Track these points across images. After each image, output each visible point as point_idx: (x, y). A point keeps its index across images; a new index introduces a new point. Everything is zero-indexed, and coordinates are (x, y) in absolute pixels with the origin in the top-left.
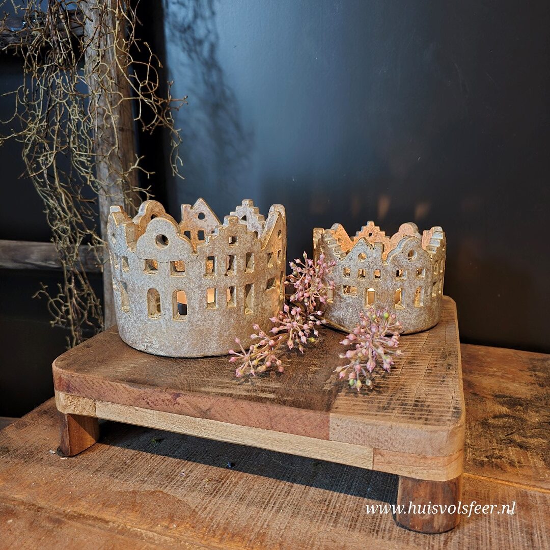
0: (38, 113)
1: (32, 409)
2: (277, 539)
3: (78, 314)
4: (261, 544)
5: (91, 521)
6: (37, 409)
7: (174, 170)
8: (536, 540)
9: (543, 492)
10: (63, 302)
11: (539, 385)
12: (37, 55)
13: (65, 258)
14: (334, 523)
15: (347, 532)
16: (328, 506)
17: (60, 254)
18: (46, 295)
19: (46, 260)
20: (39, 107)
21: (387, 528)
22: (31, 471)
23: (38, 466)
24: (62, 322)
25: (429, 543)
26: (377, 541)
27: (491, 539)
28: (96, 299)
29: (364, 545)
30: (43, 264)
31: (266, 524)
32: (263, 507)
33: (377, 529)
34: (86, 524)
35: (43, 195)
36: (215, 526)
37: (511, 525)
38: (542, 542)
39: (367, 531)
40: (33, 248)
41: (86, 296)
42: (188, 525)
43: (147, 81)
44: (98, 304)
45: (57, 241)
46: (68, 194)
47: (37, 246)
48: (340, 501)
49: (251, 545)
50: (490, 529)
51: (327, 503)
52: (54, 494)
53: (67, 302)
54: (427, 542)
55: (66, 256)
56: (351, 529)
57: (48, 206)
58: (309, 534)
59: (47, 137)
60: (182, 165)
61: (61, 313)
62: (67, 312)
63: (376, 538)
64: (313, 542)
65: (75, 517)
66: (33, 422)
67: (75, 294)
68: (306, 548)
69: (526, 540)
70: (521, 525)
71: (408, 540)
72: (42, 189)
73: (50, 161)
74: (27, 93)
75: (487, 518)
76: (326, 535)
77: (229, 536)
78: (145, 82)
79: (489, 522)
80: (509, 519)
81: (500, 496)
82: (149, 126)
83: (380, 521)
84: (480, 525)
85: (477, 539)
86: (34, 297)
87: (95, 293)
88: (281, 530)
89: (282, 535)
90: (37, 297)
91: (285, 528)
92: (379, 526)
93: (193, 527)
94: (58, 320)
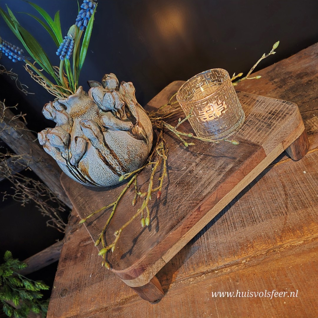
2: (217, 253)
3: (32, 194)
4: (212, 260)
5: (133, 300)
7: (25, 92)
9: (313, 152)
10: (21, 194)
14: (235, 229)
15: (243, 229)
16: (227, 222)
18: (9, 196)
21: (259, 216)
22: (86, 293)
23: (86, 289)
24: (27, 201)
25: (280, 212)
26: (258, 226)
27: (303, 192)
29: (254, 231)
31: (207, 249)
32: (200, 241)
33: (254, 219)
34: (132, 302)
36: (187, 265)
37: (308, 179)
39: (251, 223)
41: (30, 184)
42: (175, 273)
44: (40, 183)
48: (230, 215)
49: (208, 264)
50: (301, 187)
51: (225, 221)
52: (106, 297)
53: (22, 192)
56: (244, 227)
58: (228, 242)
60: (28, 87)
61: (23, 198)
62: (27, 196)
63: (257, 224)
64: (232, 244)
65: (124, 302)
66: (64, 268)
67: (24, 187)
68: (231, 249)
70: (312, 176)
71: (270, 216)
75: (297, 182)
76: (235, 237)
77: (196, 266)
79: (298, 184)
80: (306, 176)
81: (295, 166)
83: (253, 215)
84: (295, 188)
85: (298, 196)
86: (3, 201)
87: (33, 179)
88: (215, 247)
89: (218, 250)
90: (4, 199)
91: (217, 245)
92: (254, 217)
93: (178, 272)
94: (25, 202)
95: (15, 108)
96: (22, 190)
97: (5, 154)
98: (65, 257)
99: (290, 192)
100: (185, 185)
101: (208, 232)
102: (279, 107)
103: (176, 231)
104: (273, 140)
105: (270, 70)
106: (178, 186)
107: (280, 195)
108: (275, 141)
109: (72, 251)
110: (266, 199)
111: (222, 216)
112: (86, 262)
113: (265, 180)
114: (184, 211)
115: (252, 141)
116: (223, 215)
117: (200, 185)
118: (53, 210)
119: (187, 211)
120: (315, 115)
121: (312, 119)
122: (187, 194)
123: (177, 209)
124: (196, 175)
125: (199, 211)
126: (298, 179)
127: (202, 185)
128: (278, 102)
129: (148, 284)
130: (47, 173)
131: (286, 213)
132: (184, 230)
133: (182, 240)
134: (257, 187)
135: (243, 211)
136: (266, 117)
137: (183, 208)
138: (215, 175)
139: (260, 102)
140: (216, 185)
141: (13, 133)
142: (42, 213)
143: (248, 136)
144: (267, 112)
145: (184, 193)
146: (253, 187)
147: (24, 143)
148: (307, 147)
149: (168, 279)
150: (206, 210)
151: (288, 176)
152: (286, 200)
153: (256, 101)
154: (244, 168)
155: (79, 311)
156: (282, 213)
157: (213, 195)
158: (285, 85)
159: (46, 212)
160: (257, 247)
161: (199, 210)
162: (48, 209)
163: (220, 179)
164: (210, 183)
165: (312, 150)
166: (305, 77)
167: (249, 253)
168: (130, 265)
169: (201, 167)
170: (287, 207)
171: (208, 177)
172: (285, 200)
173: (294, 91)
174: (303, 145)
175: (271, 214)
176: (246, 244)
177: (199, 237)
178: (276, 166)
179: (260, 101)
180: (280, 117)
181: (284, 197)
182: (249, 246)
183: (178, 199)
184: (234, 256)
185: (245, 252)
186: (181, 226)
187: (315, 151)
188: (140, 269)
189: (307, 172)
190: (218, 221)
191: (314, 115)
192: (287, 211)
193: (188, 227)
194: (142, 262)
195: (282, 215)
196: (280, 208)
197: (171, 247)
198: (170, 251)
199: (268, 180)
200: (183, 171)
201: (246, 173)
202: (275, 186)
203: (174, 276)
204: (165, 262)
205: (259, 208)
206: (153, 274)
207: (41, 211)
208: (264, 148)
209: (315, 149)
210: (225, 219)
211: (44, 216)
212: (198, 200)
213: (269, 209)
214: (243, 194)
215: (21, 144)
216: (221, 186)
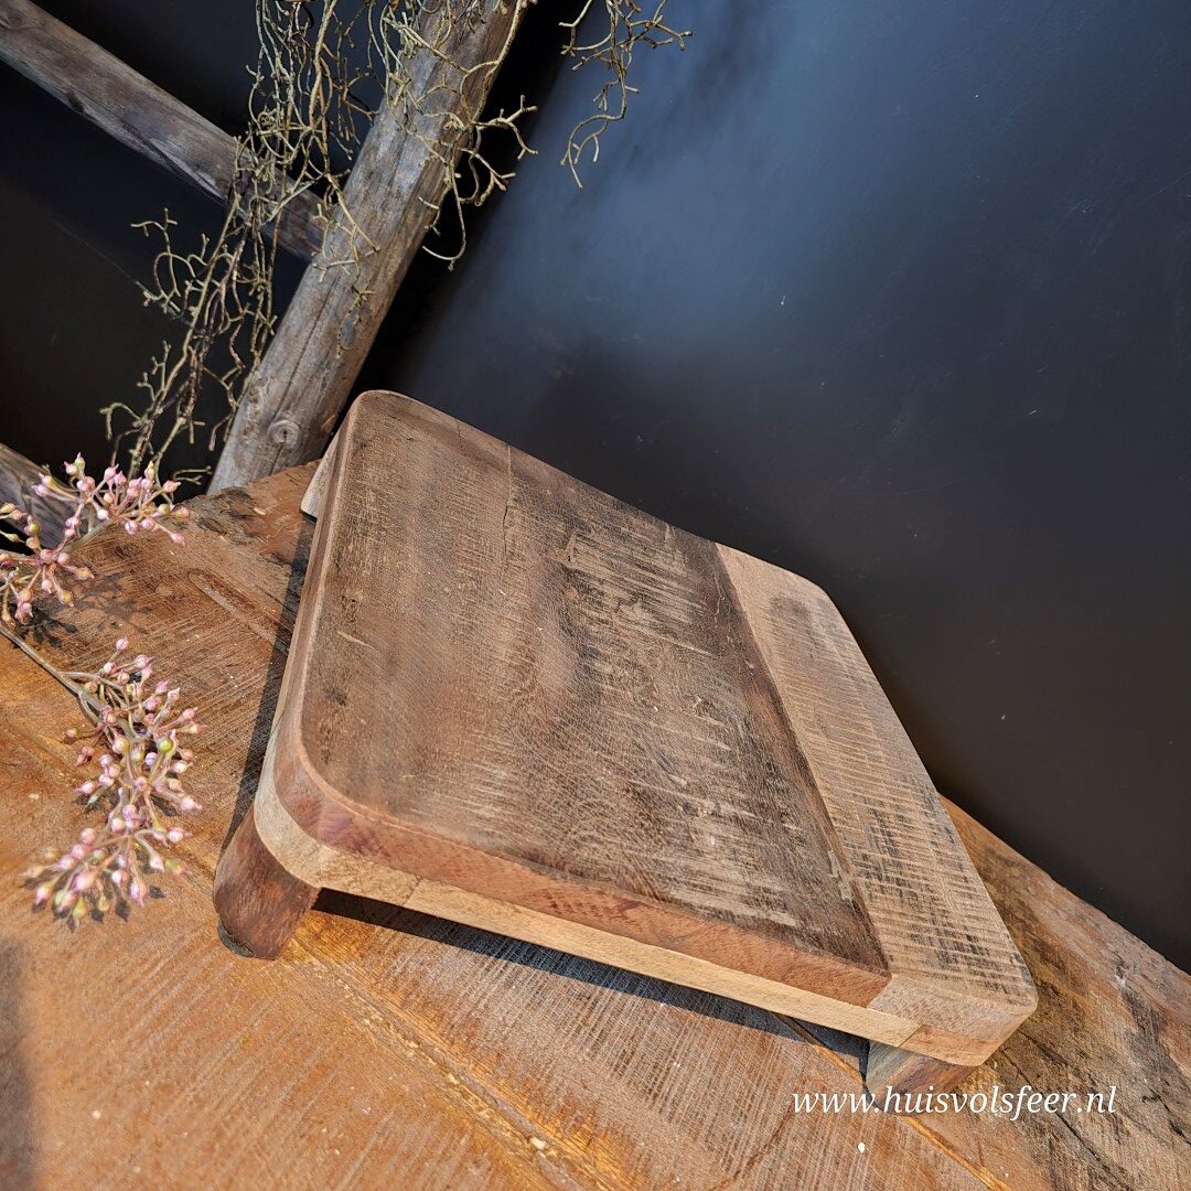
2: (496, 1042)
4: (468, 1040)
9: (919, 1132)
10: (194, 274)
14: (592, 1048)
15: (608, 1076)
16: (591, 1010)
18: (163, 237)
19: (197, 167)
21: (672, 1095)
24: (170, 307)
25: (727, 1153)
26: (649, 1114)
27: (818, 1183)
29: (628, 1114)
30: (188, 170)
31: (484, 1001)
33: (655, 1090)
36: (399, 970)
37: (855, 1167)
39: (640, 1087)
40: (181, 122)
42: (353, 949)
46: (329, 80)
47: (191, 122)
48: (612, 1009)
49: (452, 1036)
50: (822, 1164)
51: (590, 1004)
53: (202, 279)
54: (725, 1149)
56: (616, 1074)
58: (548, 1054)
60: (597, 158)
61: (177, 291)
62: (193, 298)
63: (650, 1108)
64: (551, 1072)
67: (231, 276)
68: (539, 1080)
70: (869, 1178)
71: (698, 1132)
75: (824, 1143)
76: (574, 1068)
77: (418, 1000)
79: (825, 1151)
80: (855, 1159)
82: (580, 49)
83: (664, 1078)
84: (811, 1150)
85: (799, 1175)
86: (134, 225)
88: (506, 1025)
89: (505, 1038)
90: (142, 228)
91: (513, 1026)
92: (660, 1087)
93: (362, 956)
94: (163, 300)
95: (522, 148)
96: (210, 273)
97: (332, 174)
98: (126, 547)
99: (790, 1142)
100: (649, 818)
101: (525, 973)
102: (999, 954)
103: (533, 876)
104: (922, 997)
105: (998, 852)
106: (630, 795)
107: (765, 1120)
108: (920, 1004)
109: (157, 557)
110: (727, 1086)
111: (592, 982)
112: (163, 628)
114: (595, 862)
115: (881, 938)
116: (598, 984)
117: (683, 863)
119: (602, 871)
122: (636, 841)
123: (584, 839)
124: (696, 832)
125: (622, 910)
126: (833, 1141)
127: (687, 870)
128: (1006, 941)
129: (306, 886)
130: (319, 334)
131: (738, 1172)
132: (542, 898)
133: (504, 909)
134: (733, 1035)
135: (651, 1040)
136: (953, 935)
137: (600, 855)
138: (738, 891)
139: (969, 888)
140: (720, 913)
141: (410, 167)
142: (145, 374)
143: (883, 916)
144: (965, 928)
145: (631, 830)
147: (391, 215)
149: (319, 938)
150: (631, 927)
152: (765, 1146)
153: (959, 873)
154: (806, 966)
155: (14, 704)
156: (730, 1161)
157: (687, 921)
160: (601, 1155)
161: (625, 909)
163: (740, 913)
164: (710, 889)
165: (923, 1126)
166: (1052, 967)
167: (569, 1143)
168: (356, 798)
169: (721, 833)
170: (751, 1163)
171: (717, 874)
172: (763, 1144)
175: (703, 1133)
176: (584, 1115)
177: (493, 952)
178: (818, 1051)
179: (970, 885)
180: (983, 974)
181: (768, 1134)
183: (606, 821)
184: (528, 1103)
185: (561, 1130)
186: (551, 880)
187: (926, 1136)
188: (360, 834)
189: (866, 1153)
190: (573, 981)
192: (742, 1173)
193: (555, 906)
194: (388, 828)
195: (725, 1166)
196: (736, 1146)
197: (469, 891)
198: (455, 894)
199: (770, 1052)
200: (673, 782)
201: (793, 977)
202: (771, 1085)
203: (342, 950)
204: (408, 897)
205: (692, 1083)
206: (351, 882)
207: (153, 366)
208: (890, 984)
209: (930, 1130)
210: (592, 1000)
211: (139, 385)
212: (651, 887)
213: (711, 1114)
214: (685, 1007)
215: (384, 207)
216: (726, 931)
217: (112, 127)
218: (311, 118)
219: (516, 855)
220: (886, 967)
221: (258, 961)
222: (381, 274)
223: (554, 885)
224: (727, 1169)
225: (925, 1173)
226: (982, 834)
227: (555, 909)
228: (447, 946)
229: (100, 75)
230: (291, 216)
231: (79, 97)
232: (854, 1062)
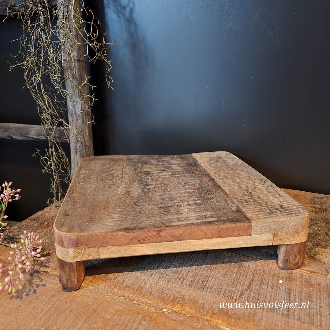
0: (32, 52)
1: (27, 218)
2: (149, 290)
3: (56, 166)
4: (140, 292)
5: (52, 277)
6: (30, 218)
7: (108, 84)
8: (292, 297)
9: (302, 272)
10: (48, 159)
11: (315, 212)
12: (30, 18)
13: (48, 134)
14: (181, 283)
15: (187, 288)
16: (179, 274)
17: (46, 132)
18: (39, 155)
19: (39, 135)
20: (33, 48)
21: (210, 287)
24: (48, 170)
25: (231, 296)
26: (202, 293)
27: (266, 295)
28: (66, 158)
29: (195, 295)
30: (38, 138)
31: (144, 282)
32: (144, 273)
34: (49, 278)
35: (35, 98)
36: (117, 282)
38: (295, 298)
39: (198, 288)
40: (32, 128)
41: (60, 156)
42: (102, 281)
43: (91, 33)
44: (67, 160)
45: (44, 125)
46: (49, 98)
47: (34, 127)
48: (187, 271)
49: (134, 292)
51: (179, 272)
53: (51, 159)
54: (230, 295)
55: (49, 133)
56: (190, 287)
57: (39, 104)
58: (166, 288)
59: (37, 65)
60: (112, 81)
61: (47, 165)
62: (51, 165)
63: (203, 292)
64: (168, 292)
67: (54, 155)
68: (164, 295)
69: (286, 297)
70: (285, 289)
71: (220, 293)
72: (35, 95)
73: (39, 79)
74: (26, 39)
75: (267, 284)
76: (175, 289)
77: (123, 287)
78: (90, 34)
79: (267, 286)
80: (279, 285)
81: (277, 272)
82: (93, 59)
83: (206, 283)
84: (262, 287)
85: (259, 295)
86: (33, 156)
87: (65, 155)
88: (152, 285)
89: (152, 288)
90: (34, 156)
91: (154, 284)
92: (205, 286)
93: (105, 282)
94: (46, 169)
95: (92, 87)
96: (51, 157)
98: (36, 218)
99: (254, 287)
100: (165, 211)
101: (157, 271)
103: (128, 234)
104: (266, 225)
106: (159, 209)
107: (244, 284)
108: (267, 227)
109: (44, 217)
110: (229, 279)
111: (179, 267)
112: (46, 230)
113: (240, 266)
114: (146, 225)
115: (247, 215)
116: (181, 267)
117: (176, 217)
118: (60, 190)
119: (148, 226)
120: (329, 249)
121: (323, 249)
122: (160, 217)
123: (143, 221)
124: (181, 210)
126: (270, 283)
128: (295, 203)
129: (71, 263)
130: (79, 157)
131: (236, 300)
132: (134, 240)
133: (127, 248)
134: (229, 266)
135: (200, 275)
136: (275, 207)
137: (148, 223)
138: (195, 218)
139: (280, 196)
140: (189, 224)
141: (78, 108)
142: (51, 189)
143: (248, 210)
144: (279, 204)
145: (159, 215)
146: (225, 264)
147: (80, 121)
148: (298, 262)
149: (92, 282)
150: (164, 238)
151: (264, 276)
152: (245, 291)
153: (277, 193)
154: (223, 229)
156: (233, 297)
157: (179, 229)
158: (322, 213)
159: (55, 189)
160: (187, 308)
161: (159, 233)
162: (57, 186)
163: (196, 222)
164: (185, 220)
165: (303, 270)
167: (176, 308)
168: (70, 232)
169: (189, 208)
170: (240, 296)
171: (188, 216)
172: (244, 290)
173: (325, 222)
174: (296, 257)
175: (222, 293)
176: (180, 299)
178: (260, 262)
180: (286, 212)
181: (245, 287)
182: (180, 302)
183: (151, 216)
184: (161, 301)
185: (173, 305)
186: (133, 233)
187: (305, 272)
188: (75, 241)
189: (283, 283)
190: (172, 269)
191: (328, 247)
192: (237, 300)
193: (139, 241)
194: (81, 236)
195: (231, 299)
196: (234, 293)
197: (113, 246)
198: (111, 249)
199: (243, 267)
200: (173, 202)
201: (222, 235)
202: (245, 275)
203: (99, 282)
204: (99, 255)
205: (216, 282)
206: (82, 257)
207: (51, 186)
208: (253, 225)
209: (306, 270)
210: (180, 271)
211: (51, 192)
212: (165, 225)
213: (224, 288)
214: (212, 264)
215: (77, 120)
216: (192, 228)
217: (20, 138)
218: (49, 108)
219: (120, 230)
220: (249, 220)
221: (73, 292)
222: (85, 136)
223: (135, 234)
224: (232, 300)
225: (307, 282)
226: (310, 195)
227: (140, 242)
228: (131, 272)
229: (13, 128)
230: (61, 134)
231: (11, 135)
232: (274, 261)
